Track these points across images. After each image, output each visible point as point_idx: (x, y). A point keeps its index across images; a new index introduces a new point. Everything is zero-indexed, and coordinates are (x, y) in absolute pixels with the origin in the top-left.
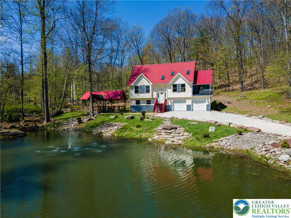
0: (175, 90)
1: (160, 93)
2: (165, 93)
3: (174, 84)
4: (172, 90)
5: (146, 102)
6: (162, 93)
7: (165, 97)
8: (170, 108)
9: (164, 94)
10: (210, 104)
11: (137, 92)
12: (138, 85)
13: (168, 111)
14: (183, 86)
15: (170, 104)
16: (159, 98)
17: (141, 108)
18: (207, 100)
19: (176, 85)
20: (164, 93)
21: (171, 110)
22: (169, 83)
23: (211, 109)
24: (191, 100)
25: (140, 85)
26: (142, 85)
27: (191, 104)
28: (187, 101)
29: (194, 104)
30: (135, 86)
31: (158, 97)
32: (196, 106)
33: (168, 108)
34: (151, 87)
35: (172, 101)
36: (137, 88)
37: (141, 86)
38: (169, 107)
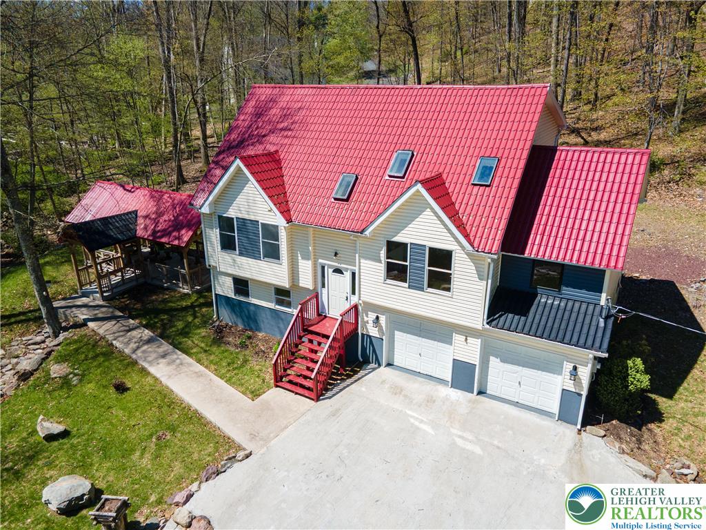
0: (396, 272)
1: (330, 266)
2: (354, 274)
3: (396, 239)
4: (382, 267)
5: (274, 296)
6: (338, 271)
7: (354, 293)
8: (374, 351)
9: (348, 275)
10: (584, 393)
11: (227, 244)
12: (232, 213)
13: (366, 361)
14: (441, 258)
15: (373, 332)
16: (325, 291)
17: (255, 314)
18: (568, 367)
19: (403, 246)
20: (347, 270)
21: (377, 359)
22: (367, 233)
23: (588, 420)
24: (476, 343)
25: (240, 216)
26: (246, 217)
27: (477, 363)
28: (458, 339)
29: (494, 362)
30: (220, 217)
31: (323, 286)
32: (501, 376)
33: (364, 349)
34: (283, 235)
35: (383, 319)
36: (226, 224)
37: (243, 222)
38: (371, 342)
